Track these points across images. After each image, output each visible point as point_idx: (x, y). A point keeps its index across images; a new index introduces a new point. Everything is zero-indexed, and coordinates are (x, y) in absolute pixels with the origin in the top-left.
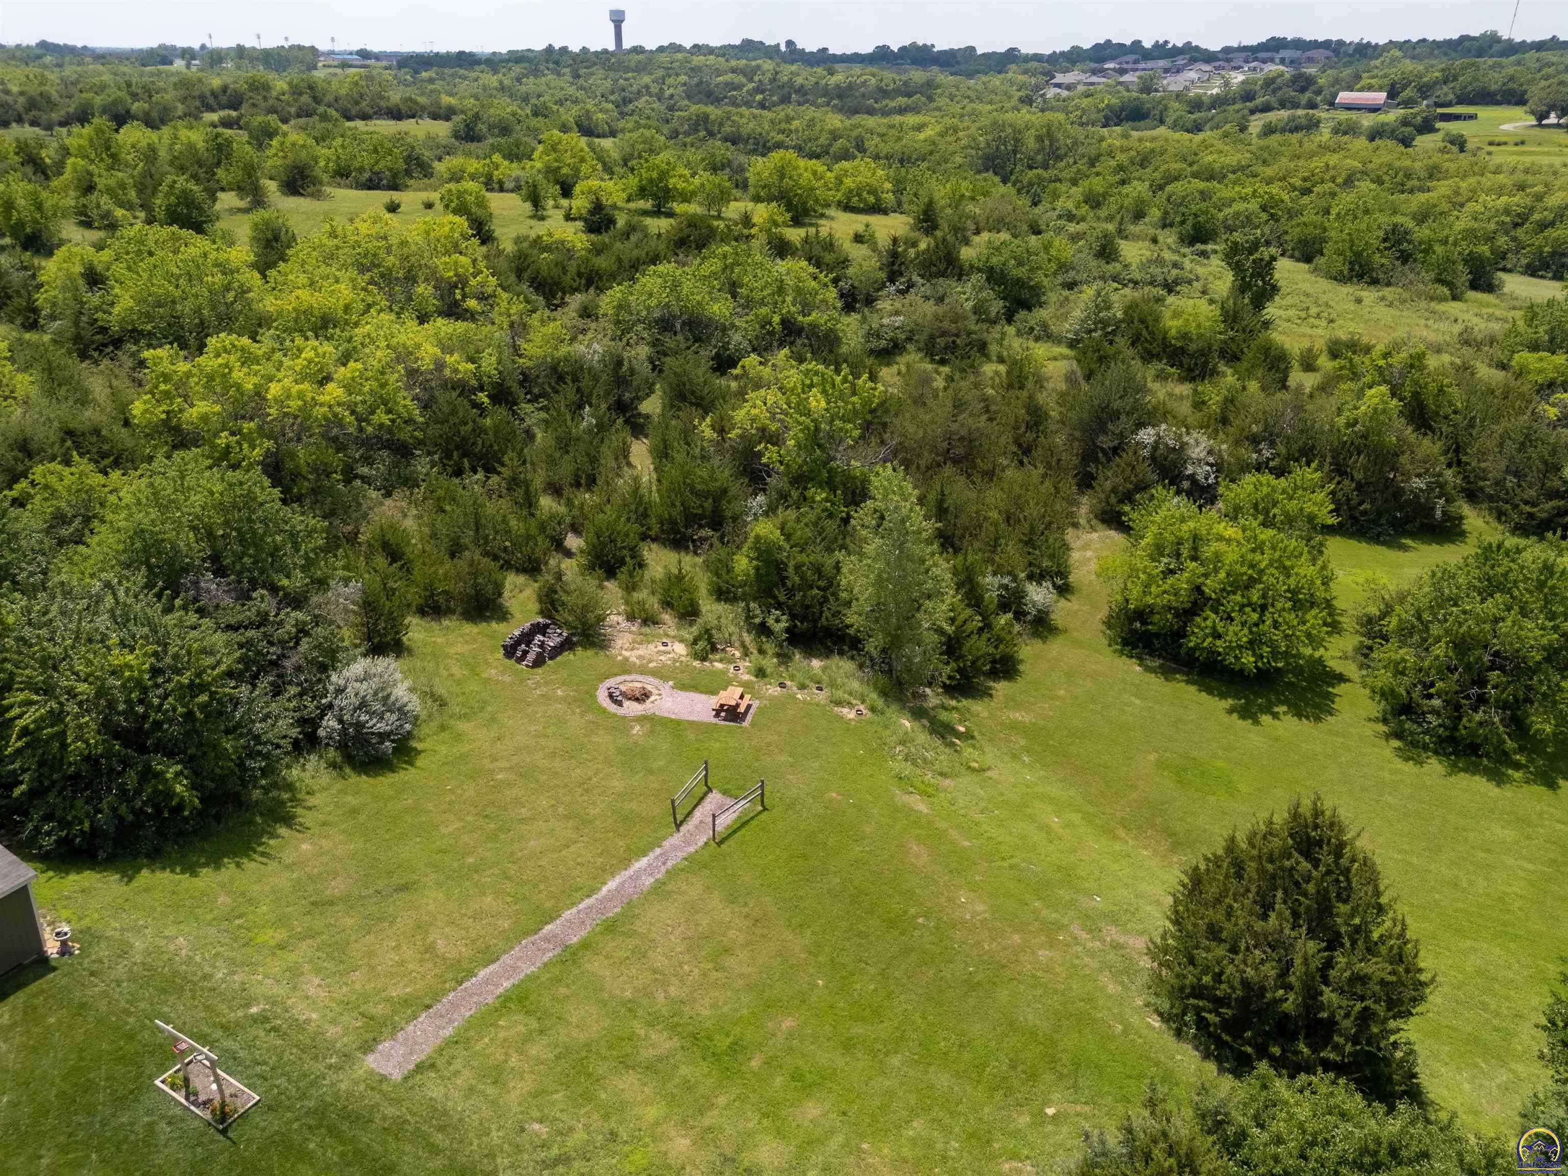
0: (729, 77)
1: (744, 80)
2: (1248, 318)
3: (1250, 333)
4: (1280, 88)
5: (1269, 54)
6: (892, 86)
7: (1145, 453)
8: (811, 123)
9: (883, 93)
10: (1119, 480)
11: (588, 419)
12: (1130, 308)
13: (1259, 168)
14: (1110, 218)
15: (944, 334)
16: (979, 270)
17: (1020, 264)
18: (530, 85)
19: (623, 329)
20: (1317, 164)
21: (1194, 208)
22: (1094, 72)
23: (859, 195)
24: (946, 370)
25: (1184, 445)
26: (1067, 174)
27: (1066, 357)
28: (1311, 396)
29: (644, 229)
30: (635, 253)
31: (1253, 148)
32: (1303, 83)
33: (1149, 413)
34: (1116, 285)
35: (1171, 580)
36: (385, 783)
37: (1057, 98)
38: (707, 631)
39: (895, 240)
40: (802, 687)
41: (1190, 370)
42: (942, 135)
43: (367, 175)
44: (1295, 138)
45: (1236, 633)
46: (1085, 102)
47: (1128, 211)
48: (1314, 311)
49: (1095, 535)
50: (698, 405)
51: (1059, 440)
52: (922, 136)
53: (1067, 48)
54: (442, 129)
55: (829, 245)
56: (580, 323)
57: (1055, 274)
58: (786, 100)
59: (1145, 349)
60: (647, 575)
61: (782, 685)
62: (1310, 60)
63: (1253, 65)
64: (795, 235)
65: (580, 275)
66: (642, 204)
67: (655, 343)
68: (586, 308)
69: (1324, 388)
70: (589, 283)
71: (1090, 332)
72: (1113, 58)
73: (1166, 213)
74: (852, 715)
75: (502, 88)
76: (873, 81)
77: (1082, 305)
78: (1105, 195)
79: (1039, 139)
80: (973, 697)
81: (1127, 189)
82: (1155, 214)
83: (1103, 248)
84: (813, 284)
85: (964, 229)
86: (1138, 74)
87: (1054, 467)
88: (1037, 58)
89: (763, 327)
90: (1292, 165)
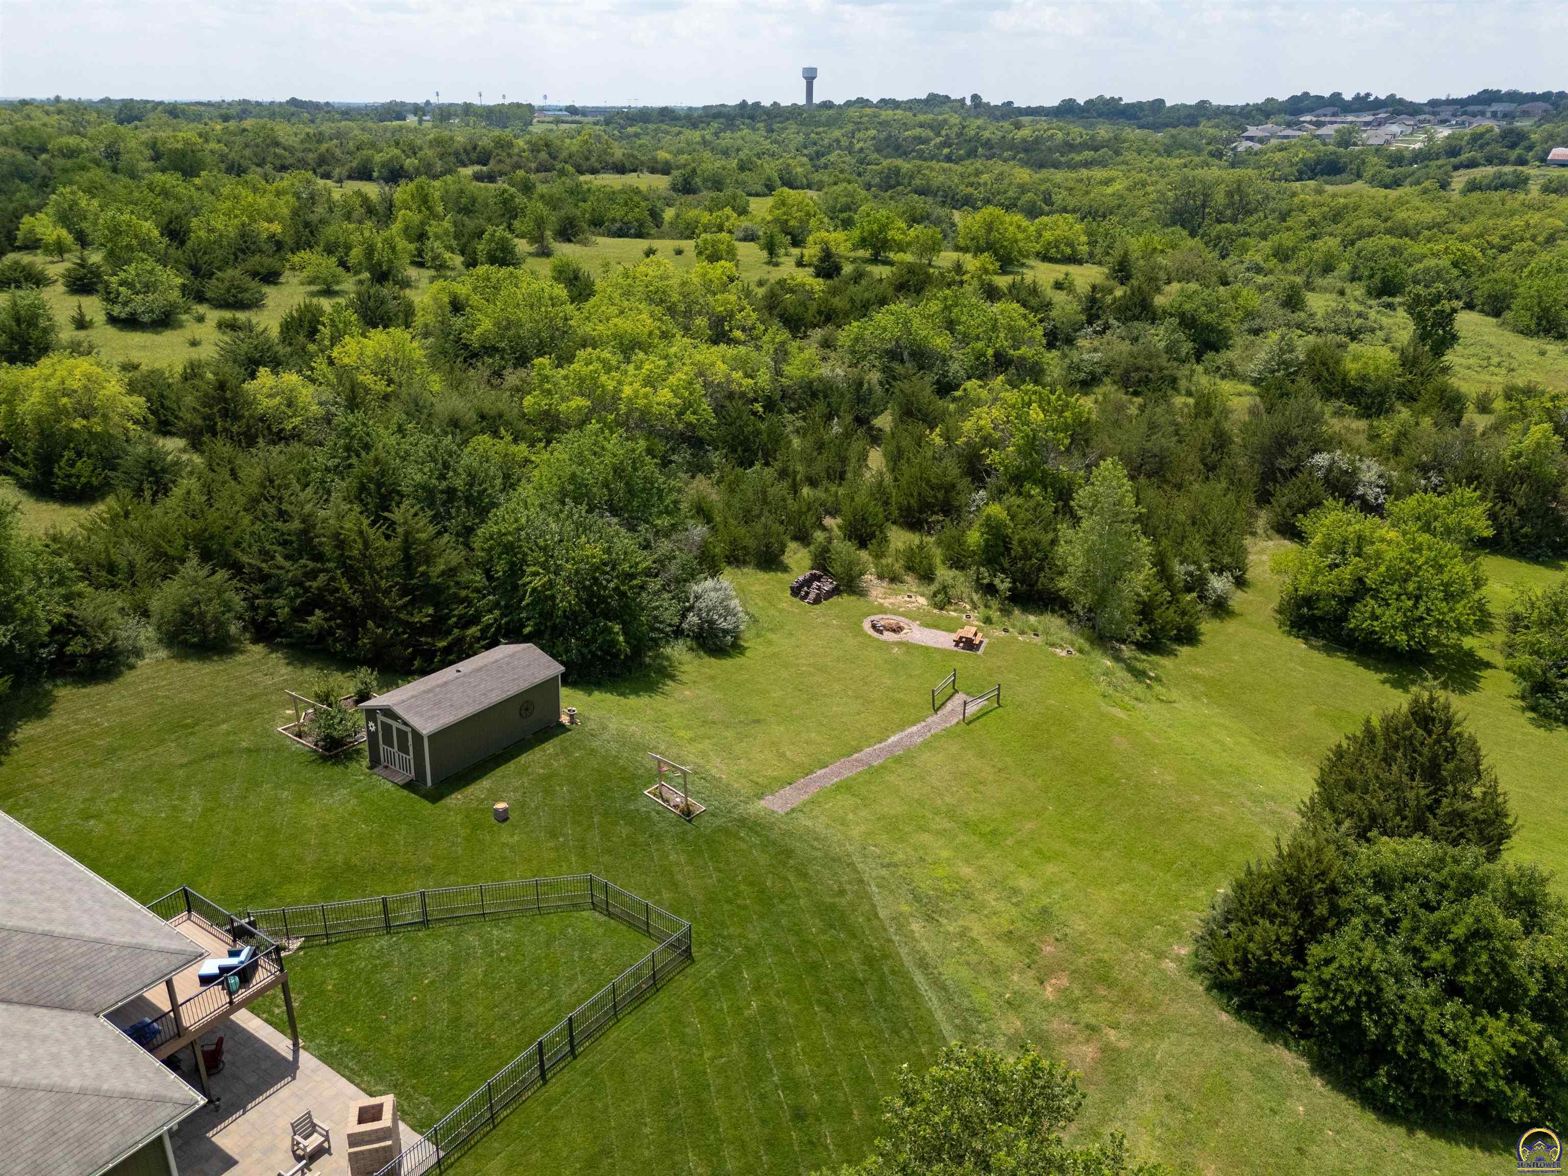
0: (918, 131)
1: (932, 134)
2: (1426, 363)
3: (1427, 376)
4: (1488, 144)
5: (1480, 108)
6: (1079, 140)
7: (1320, 474)
8: (1000, 178)
9: (1069, 147)
10: (1295, 496)
11: (836, 428)
12: (1313, 352)
13: (1456, 226)
14: (1298, 272)
15: (1137, 369)
16: (1171, 315)
17: (1211, 311)
18: (727, 139)
19: (857, 357)
20: (1517, 222)
21: (1383, 263)
22: (1289, 125)
23: (1057, 247)
24: (1139, 400)
25: (1356, 470)
26: (1256, 229)
27: (1250, 394)
28: (1483, 434)
29: (870, 274)
30: (866, 295)
31: (1451, 206)
32: (1514, 138)
33: (1325, 441)
34: (1300, 332)
35: (1336, 571)
36: (727, 664)
37: (1249, 151)
38: (945, 587)
39: (1094, 287)
40: (1022, 633)
41: (1367, 408)
42: (1129, 189)
43: (618, 225)
44: (1496, 196)
45: (1391, 616)
46: (1278, 156)
47: (1317, 264)
48: (1495, 360)
49: (1271, 543)
50: (924, 421)
51: (1242, 462)
52: (1109, 190)
53: (1260, 100)
54: (661, 183)
55: (1034, 291)
56: (822, 352)
57: (1242, 321)
58: (972, 154)
59: (1325, 388)
60: (892, 546)
61: (1006, 630)
62: (1526, 114)
63: (1459, 119)
64: (1002, 282)
65: (820, 312)
66: (861, 253)
67: (885, 370)
68: (826, 341)
69: (1498, 428)
70: (828, 319)
71: (1273, 372)
72: (1309, 110)
73: (1355, 267)
74: (1064, 653)
75: (705, 143)
76: (1060, 135)
77: (1267, 348)
78: (1294, 250)
79: (1229, 194)
80: (1161, 655)
81: (1319, 244)
82: (1345, 267)
83: (1290, 298)
84: (1024, 323)
85: (1157, 279)
86: (1336, 126)
87: (1235, 484)
88: (1227, 111)
89: (977, 359)
90: (1491, 222)
